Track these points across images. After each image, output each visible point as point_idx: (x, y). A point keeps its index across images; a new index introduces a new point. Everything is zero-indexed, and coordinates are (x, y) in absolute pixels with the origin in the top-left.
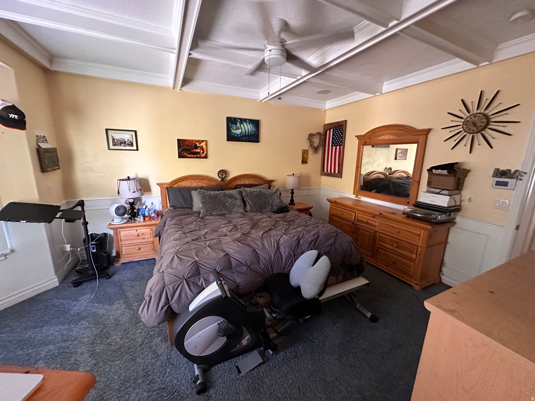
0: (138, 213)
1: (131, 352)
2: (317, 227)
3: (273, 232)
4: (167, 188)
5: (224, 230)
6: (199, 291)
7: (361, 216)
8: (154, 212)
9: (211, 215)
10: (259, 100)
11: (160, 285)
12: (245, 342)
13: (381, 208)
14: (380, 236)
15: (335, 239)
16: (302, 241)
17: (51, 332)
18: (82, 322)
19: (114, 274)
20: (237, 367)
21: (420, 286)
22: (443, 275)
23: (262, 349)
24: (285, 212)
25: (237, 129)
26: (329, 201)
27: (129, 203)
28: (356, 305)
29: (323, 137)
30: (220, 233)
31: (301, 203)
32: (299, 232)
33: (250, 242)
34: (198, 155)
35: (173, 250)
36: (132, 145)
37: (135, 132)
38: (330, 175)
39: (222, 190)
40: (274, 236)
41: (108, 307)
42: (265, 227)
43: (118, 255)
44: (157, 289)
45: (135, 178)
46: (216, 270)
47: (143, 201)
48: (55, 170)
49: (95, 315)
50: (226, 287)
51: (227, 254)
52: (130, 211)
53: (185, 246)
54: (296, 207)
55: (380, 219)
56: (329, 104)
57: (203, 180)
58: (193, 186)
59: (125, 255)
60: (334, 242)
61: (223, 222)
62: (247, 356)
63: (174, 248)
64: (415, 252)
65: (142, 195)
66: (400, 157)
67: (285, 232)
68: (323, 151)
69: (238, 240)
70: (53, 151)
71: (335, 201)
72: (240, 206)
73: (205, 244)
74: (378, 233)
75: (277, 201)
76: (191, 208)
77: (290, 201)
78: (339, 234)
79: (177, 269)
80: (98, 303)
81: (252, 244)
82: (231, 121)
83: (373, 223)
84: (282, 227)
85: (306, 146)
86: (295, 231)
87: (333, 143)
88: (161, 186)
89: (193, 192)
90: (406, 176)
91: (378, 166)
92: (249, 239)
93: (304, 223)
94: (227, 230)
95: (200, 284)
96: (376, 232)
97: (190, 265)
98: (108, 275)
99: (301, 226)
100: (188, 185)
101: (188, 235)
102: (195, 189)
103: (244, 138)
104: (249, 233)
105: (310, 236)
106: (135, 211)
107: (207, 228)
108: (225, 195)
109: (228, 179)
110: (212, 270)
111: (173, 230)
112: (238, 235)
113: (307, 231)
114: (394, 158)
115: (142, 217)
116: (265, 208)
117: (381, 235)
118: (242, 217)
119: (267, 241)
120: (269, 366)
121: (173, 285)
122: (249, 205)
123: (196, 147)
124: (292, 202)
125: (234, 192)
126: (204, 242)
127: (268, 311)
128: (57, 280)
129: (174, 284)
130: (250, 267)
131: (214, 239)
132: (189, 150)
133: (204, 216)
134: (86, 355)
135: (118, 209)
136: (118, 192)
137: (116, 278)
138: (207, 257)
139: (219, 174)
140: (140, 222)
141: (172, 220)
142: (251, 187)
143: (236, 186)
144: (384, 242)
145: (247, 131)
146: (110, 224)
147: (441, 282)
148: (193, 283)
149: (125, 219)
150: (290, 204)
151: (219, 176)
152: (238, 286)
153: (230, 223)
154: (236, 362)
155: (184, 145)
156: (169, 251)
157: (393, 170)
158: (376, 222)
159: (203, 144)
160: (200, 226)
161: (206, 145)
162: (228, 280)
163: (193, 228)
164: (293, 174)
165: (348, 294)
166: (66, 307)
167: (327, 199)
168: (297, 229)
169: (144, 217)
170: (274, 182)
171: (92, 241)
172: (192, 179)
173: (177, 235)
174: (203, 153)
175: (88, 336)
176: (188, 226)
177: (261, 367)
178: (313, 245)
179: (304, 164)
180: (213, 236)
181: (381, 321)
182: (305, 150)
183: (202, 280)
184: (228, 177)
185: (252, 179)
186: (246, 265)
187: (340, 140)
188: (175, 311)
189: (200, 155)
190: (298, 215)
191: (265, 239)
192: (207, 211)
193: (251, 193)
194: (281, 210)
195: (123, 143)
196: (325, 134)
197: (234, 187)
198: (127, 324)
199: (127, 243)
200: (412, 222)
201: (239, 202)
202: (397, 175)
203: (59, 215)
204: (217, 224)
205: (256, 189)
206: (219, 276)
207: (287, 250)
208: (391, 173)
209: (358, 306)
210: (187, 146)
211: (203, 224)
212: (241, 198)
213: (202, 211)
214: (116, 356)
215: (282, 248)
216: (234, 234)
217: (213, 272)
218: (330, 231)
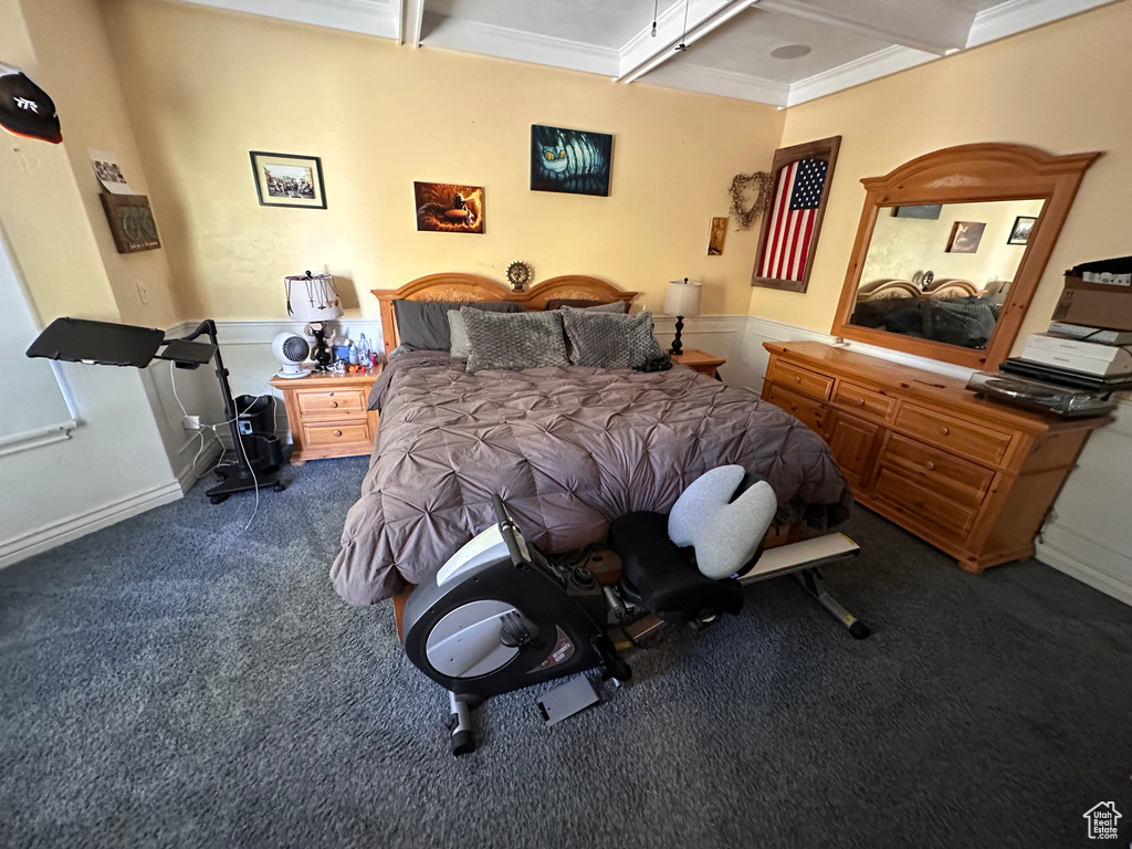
0: (334, 357)
1: (321, 649)
2: (743, 408)
3: (635, 416)
4: (394, 302)
5: (520, 404)
6: (461, 541)
7: (849, 390)
8: (368, 355)
9: (491, 367)
10: (615, 79)
11: (373, 522)
12: (559, 656)
13: (905, 372)
14: (891, 438)
15: (786, 440)
16: (703, 442)
17: (168, 590)
18: (226, 577)
19: (290, 482)
20: (541, 706)
21: (980, 563)
22: (1041, 542)
23: (596, 671)
24: (663, 370)
25: (557, 158)
26: (767, 349)
27: (314, 332)
28: (818, 595)
29: (769, 186)
30: (510, 411)
31: (697, 351)
32: (699, 418)
33: (580, 436)
34: (464, 225)
35: (401, 444)
36: (311, 194)
37: (318, 160)
38: (776, 284)
39: (518, 310)
40: (638, 425)
41: (276, 549)
42: (615, 401)
43: (298, 443)
44: (367, 528)
45: (322, 276)
46: (498, 496)
47: (343, 332)
48: (148, 248)
49: (251, 563)
50: (520, 538)
51: (526, 460)
52: (317, 351)
53: (431, 437)
54: (684, 359)
55: (901, 398)
56: (797, 92)
57: (474, 285)
58: (452, 299)
59: (311, 444)
60: (783, 449)
61: (518, 386)
62: (562, 683)
63: (405, 438)
64: (984, 483)
65: (341, 315)
66: (961, 244)
67: (663, 416)
68: (766, 221)
69: (551, 429)
70: (141, 203)
71: (785, 350)
72: (559, 350)
73: (476, 434)
74: (888, 434)
75: (643, 344)
76: (448, 350)
77: (673, 344)
78: (797, 430)
79: (411, 487)
80: (258, 540)
81: (583, 440)
82: (544, 137)
83: (879, 407)
84: (655, 404)
85: (724, 208)
86: (688, 416)
87: (794, 200)
88: (381, 297)
89: (451, 313)
90: (967, 295)
91: (900, 266)
92: (577, 428)
93: (710, 400)
94: (526, 404)
95: (461, 524)
96: (883, 428)
97: (440, 482)
98: (278, 484)
99: (703, 405)
100: (440, 298)
101: (437, 409)
102: (456, 306)
103: (574, 183)
104: (577, 413)
105: (725, 429)
106: (327, 350)
107: (480, 398)
108: (524, 323)
109: (531, 286)
110: (490, 496)
111: (406, 397)
112: (553, 418)
113: (716, 417)
114: (945, 246)
115: (341, 366)
116: (614, 357)
117: (895, 436)
118: (561, 377)
119: (621, 436)
120: (612, 709)
121: (402, 523)
122: (579, 348)
123: (459, 204)
124: (677, 346)
125: (544, 317)
126: (473, 430)
127: (614, 596)
128: (178, 486)
129: (405, 521)
130: (578, 494)
131: (497, 424)
132: (442, 211)
133: (476, 370)
134: (234, 645)
135: (289, 344)
136: (289, 308)
137: (293, 490)
138: (479, 464)
139: (510, 272)
140: (337, 375)
141: (404, 375)
142: (585, 307)
143: (549, 302)
144: (903, 456)
145: (580, 164)
146: (276, 378)
147: (1032, 558)
148: (447, 522)
149: (306, 368)
150: (671, 352)
151: (510, 279)
152: (548, 534)
153: (532, 390)
154: (539, 695)
155: (430, 199)
156: (394, 445)
157: (936, 278)
158: (887, 404)
159: (475, 196)
160: (466, 391)
161: (482, 198)
162: (526, 520)
163: (448, 396)
164: (686, 280)
165: (804, 572)
166: (197, 543)
167: (764, 344)
168: (692, 411)
169: (347, 365)
170: (637, 299)
171: (240, 412)
172: (449, 283)
173: (413, 410)
174: (474, 219)
175: (237, 605)
176: (437, 391)
177: (593, 713)
178: (731, 453)
179: (713, 254)
180: (496, 418)
181: (877, 636)
182: (719, 219)
183: (466, 515)
184: (531, 281)
185: (587, 289)
186: (567, 488)
187: (815, 194)
188: (407, 579)
189: (467, 224)
190: (694, 379)
191: (616, 432)
192: (482, 358)
193: (585, 320)
194: (652, 365)
195: (291, 188)
196: (774, 178)
197: (543, 305)
198: (315, 589)
199: (315, 419)
200: (988, 409)
201: (555, 341)
202: (944, 292)
203: (162, 350)
204: (503, 389)
205: (598, 311)
206: (506, 511)
207: (667, 461)
208: (928, 287)
209: (823, 597)
210: (438, 199)
211: (473, 388)
212: (561, 331)
213: (470, 356)
214: (291, 654)
215: (657, 457)
216: (542, 416)
217: (492, 500)
218: (776, 422)
